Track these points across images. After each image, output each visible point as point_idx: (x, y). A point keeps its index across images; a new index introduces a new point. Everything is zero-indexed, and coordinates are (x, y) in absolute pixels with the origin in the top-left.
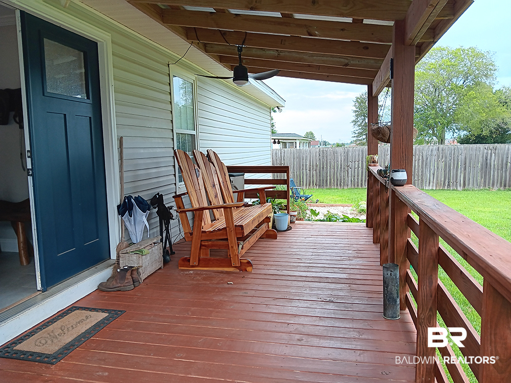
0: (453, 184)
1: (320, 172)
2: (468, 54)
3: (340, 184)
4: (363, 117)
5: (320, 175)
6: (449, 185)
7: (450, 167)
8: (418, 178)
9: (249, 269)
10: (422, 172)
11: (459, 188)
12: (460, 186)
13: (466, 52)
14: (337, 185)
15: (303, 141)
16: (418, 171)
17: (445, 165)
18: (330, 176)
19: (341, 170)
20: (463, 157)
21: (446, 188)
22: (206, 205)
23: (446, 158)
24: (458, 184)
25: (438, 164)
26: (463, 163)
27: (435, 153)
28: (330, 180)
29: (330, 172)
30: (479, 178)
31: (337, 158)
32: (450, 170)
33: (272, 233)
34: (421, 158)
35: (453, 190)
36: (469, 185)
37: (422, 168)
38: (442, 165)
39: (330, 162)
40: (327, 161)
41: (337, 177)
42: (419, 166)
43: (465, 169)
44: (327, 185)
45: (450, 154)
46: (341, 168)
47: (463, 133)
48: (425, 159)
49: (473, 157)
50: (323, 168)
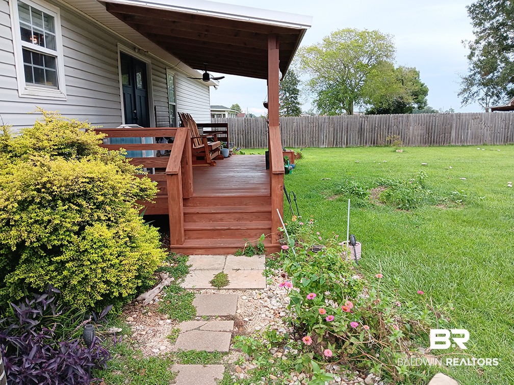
0: (339, 143)
1: (246, 136)
2: (371, 36)
3: (261, 145)
4: (284, 92)
5: (246, 139)
6: (336, 144)
7: (337, 131)
8: (316, 139)
9: (214, 164)
10: (318, 135)
11: (343, 146)
12: (344, 144)
13: (370, 34)
14: (259, 146)
15: (233, 113)
16: (316, 135)
17: (334, 129)
18: (253, 139)
19: (261, 135)
20: (346, 123)
21: (335, 146)
22: (195, 136)
23: (334, 124)
24: (343, 143)
25: (329, 129)
26: (346, 128)
27: (327, 121)
28: (254, 141)
29: (253, 136)
30: (357, 138)
31: (258, 124)
32: (337, 134)
33: (221, 157)
34: (317, 124)
35: (339, 147)
36: (350, 143)
37: (318, 132)
38: (331, 129)
39: (253, 128)
40: (250, 127)
41: (258, 140)
42: (316, 131)
43: (347, 132)
44: (251, 146)
45: (337, 121)
46: (261, 132)
47: (369, 107)
48: (320, 126)
49: (353, 124)
50: (248, 133)
